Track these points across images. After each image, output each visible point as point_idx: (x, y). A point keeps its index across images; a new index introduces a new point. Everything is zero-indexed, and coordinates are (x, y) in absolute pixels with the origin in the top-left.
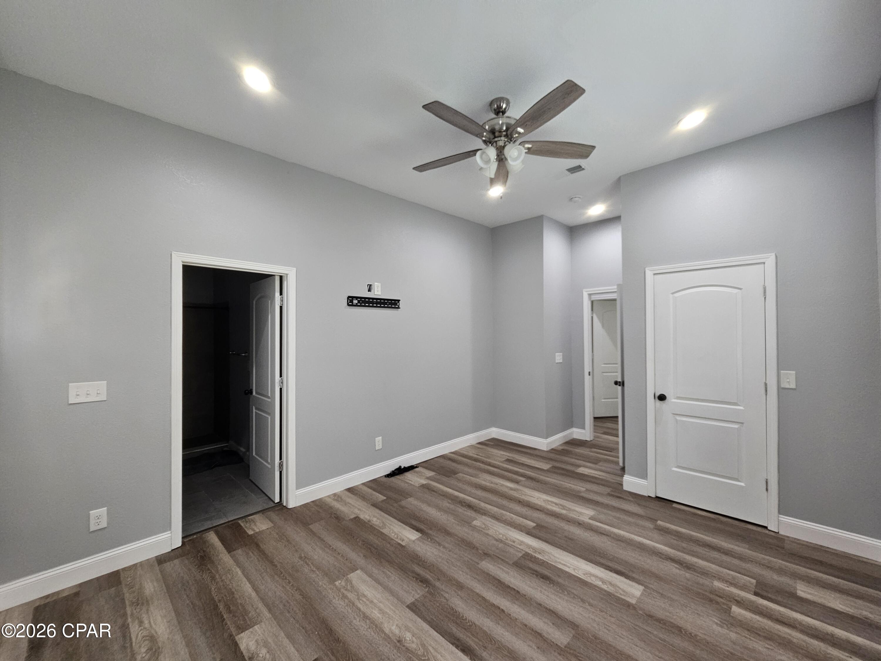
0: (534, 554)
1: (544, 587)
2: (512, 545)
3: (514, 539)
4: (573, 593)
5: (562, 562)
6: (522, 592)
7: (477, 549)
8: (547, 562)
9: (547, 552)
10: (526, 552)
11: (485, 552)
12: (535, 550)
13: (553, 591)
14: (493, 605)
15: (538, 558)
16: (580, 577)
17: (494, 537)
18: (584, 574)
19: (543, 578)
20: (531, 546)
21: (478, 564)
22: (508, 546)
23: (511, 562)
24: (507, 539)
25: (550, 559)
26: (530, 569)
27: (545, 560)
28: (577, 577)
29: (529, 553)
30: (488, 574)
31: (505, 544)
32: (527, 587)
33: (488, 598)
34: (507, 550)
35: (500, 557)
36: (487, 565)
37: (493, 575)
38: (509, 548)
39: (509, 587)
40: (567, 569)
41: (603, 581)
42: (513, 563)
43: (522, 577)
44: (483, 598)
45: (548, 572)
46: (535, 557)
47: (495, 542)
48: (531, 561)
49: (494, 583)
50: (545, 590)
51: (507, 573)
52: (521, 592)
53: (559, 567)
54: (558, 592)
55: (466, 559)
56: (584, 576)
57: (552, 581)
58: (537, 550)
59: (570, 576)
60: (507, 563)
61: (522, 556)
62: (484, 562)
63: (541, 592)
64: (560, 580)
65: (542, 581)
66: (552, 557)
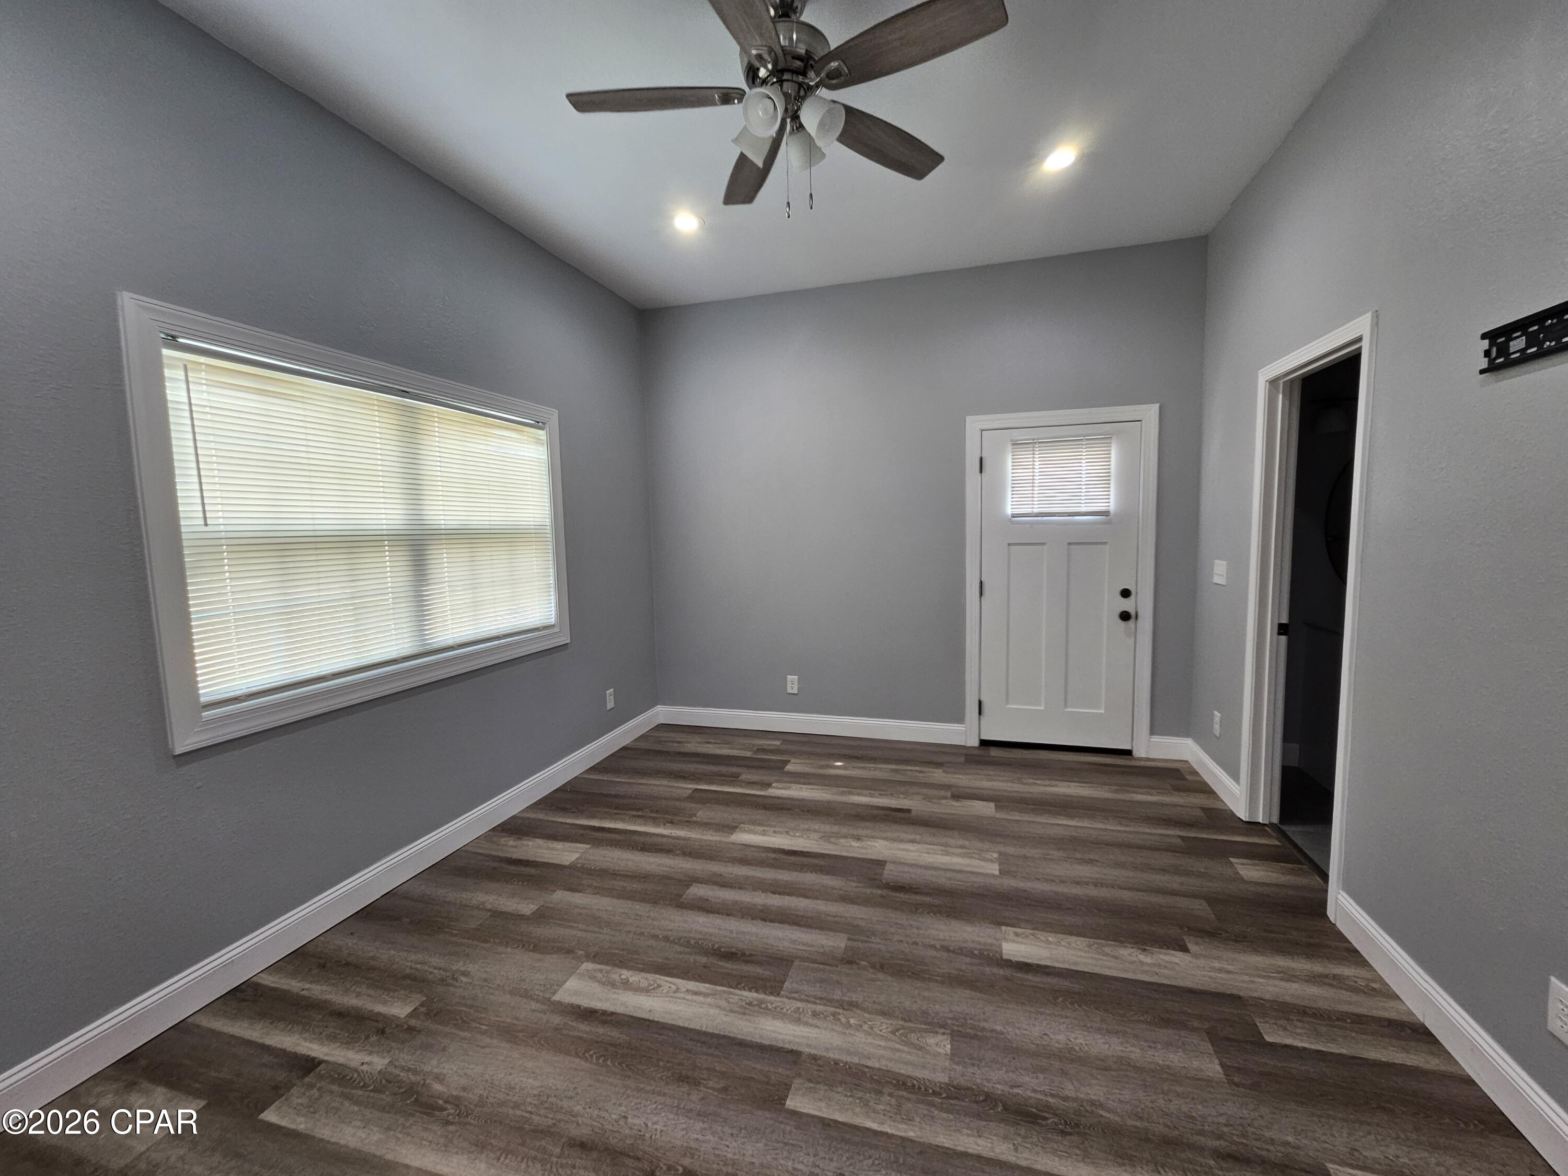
0: (761, 996)
1: (727, 939)
2: (815, 1003)
3: (819, 1023)
4: (681, 945)
5: (701, 999)
6: (759, 923)
7: (873, 966)
8: (730, 987)
9: (734, 1012)
10: (778, 995)
11: (855, 966)
12: (761, 1009)
13: (713, 938)
14: (789, 894)
15: (750, 990)
16: (667, 979)
17: (865, 1010)
18: (659, 986)
19: (733, 954)
20: (774, 1018)
21: (849, 939)
22: (821, 998)
23: (797, 963)
24: (834, 1015)
25: (726, 996)
26: (759, 963)
27: (738, 992)
28: (672, 977)
29: (771, 994)
30: (821, 928)
31: (828, 1001)
32: (754, 930)
33: (801, 899)
34: (818, 985)
35: (822, 966)
36: (836, 942)
37: (813, 931)
38: (819, 994)
39: (781, 922)
40: (692, 985)
41: (626, 985)
42: (793, 961)
43: (767, 944)
44: (807, 897)
45: (726, 968)
46: (757, 991)
47: (854, 997)
48: (762, 980)
49: (805, 920)
50: (726, 936)
51: (793, 942)
52: (760, 921)
53: (707, 985)
54: (705, 940)
55: (873, 939)
56: (659, 982)
57: (716, 955)
58: (756, 1008)
59: (685, 973)
60: (803, 959)
61: (783, 983)
62: (843, 945)
63: (731, 932)
64: (704, 960)
65: (732, 947)
66: (723, 1003)
